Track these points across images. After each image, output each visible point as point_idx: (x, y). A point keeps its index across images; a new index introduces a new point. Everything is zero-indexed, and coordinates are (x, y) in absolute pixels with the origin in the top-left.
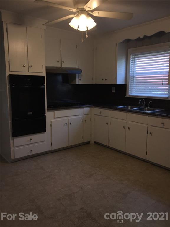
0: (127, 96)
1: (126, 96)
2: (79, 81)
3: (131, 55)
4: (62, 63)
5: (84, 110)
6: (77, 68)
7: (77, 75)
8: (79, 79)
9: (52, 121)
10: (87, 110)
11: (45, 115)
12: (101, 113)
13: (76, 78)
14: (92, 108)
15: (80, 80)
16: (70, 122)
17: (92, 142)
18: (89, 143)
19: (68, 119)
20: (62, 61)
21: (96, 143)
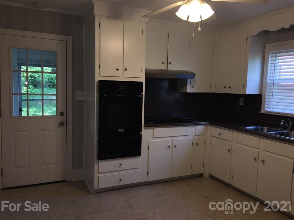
0: (262, 112)
1: (260, 112)
2: (191, 88)
3: (269, 52)
4: (169, 64)
5: (195, 129)
6: (189, 71)
7: (189, 80)
8: (191, 85)
9: (150, 141)
10: (199, 128)
11: (141, 133)
12: (220, 134)
13: (186, 85)
14: (208, 126)
15: (193, 87)
16: (174, 144)
17: (206, 175)
18: (201, 175)
19: (173, 140)
20: (169, 62)
21: (211, 176)
